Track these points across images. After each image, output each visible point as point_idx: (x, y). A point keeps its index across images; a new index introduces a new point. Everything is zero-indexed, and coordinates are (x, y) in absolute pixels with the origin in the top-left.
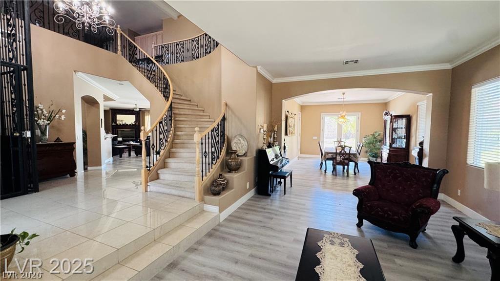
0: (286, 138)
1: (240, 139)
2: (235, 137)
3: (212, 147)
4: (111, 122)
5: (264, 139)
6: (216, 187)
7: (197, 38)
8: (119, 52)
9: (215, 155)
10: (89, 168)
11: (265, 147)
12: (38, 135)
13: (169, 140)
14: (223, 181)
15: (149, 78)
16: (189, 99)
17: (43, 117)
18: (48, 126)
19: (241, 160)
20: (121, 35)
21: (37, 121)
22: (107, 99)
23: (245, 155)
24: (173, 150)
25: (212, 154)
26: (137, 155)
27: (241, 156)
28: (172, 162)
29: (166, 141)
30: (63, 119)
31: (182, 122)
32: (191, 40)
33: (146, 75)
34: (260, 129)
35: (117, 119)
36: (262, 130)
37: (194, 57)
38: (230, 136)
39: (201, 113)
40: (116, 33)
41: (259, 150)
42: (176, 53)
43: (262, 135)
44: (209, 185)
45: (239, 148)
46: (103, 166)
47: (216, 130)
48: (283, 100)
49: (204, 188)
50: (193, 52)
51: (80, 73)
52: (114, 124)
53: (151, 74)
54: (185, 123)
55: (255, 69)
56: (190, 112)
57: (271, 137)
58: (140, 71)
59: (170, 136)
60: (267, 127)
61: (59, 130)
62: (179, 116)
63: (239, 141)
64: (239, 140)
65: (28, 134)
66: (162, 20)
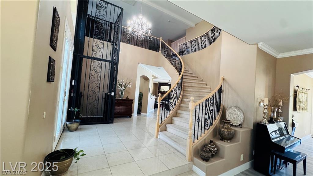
0: (295, 113)
1: (235, 110)
2: (231, 107)
3: (206, 114)
4: (158, 89)
5: (264, 113)
6: (205, 152)
7: (205, 34)
8: (160, 51)
9: (209, 121)
11: (265, 121)
13: (177, 104)
14: (214, 148)
15: (172, 64)
16: (196, 76)
18: (124, 91)
19: (235, 131)
20: (162, 41)
22: (155, 77)
23: (240, 126)
24: (179, 111)
25: (205, 121)
27: (235, 126)
28: (176, 120)
29: (175, 104)
30: (130, 87)
31: (189, 92)
32: (201, 37)
33: (171, 62)
34: (260, 103)
35: (161, 88)
36: (262, 104)
37: (202, 48)
38: (226, 106)
39: (204, 86)
40: (159, 41)
41: (257, 123)
43: (261, 109)
44: (199, 148)
45: (234, 118)
46: (148, 114)
47: (211, 101)
48: (292, 75)
49: (194, 150)
50: (202, 44)
51: (141, 64)
52: (159, 91)
53: (174, 61)
54: (190, 92)
55: (256, 46)
56: (196, 85)
57: (273, 112)
58: (168, 60)
59: (178, 101)
60: (269, 101)
61: (129, 93)
62: (188, 87)
64: (234, 111)
65: (113, 94)
66: (186, 30)
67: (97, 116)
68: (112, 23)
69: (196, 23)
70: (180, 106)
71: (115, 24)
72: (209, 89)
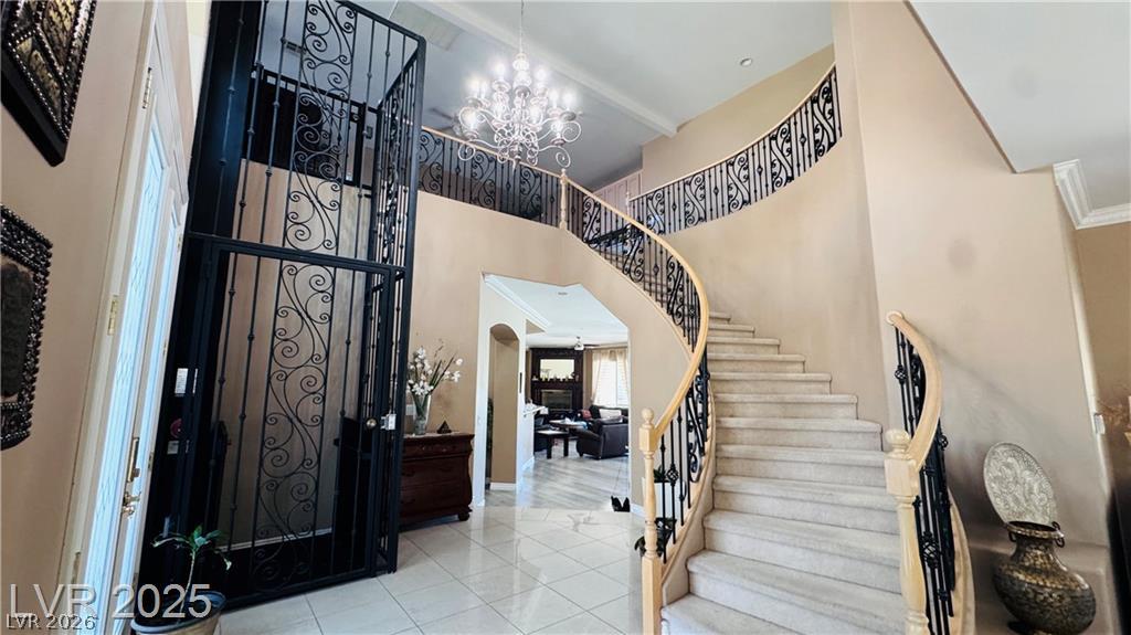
1: (1010, 460)
4: (530, 374)
8: (563, 223)
10: (493, 486)
12: (411, 417)
15: (627, 272)
16: (725, 316)
17: (423, 377)
18: (430, 397)
20: (569, 187)
21: (411, 386)
22: (531, 328)
26: (581, 455)
28: (729, 533)
29: (701, 451)
30: (456, 380)
35: (542, 367)
37: (735, 205)
40: (558, 184)
42: (682, 205)
45: (1016, 500)
46: (519, 482)
50: (733, 192)
51: (492, 276)
52: (535, 379)
53: (633, 259)
58: (607, 259)
61: (447, 404)
63: (1008, 471)
64: (1008, 466)
65: (391, 422)
66: (641, 147)
67: (314, 529)
68: (362, 107)
69: (683, 122)
70: (719, 454)
71: (378, 112)
72: (799, 367)
